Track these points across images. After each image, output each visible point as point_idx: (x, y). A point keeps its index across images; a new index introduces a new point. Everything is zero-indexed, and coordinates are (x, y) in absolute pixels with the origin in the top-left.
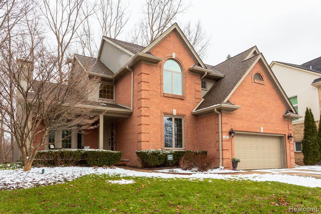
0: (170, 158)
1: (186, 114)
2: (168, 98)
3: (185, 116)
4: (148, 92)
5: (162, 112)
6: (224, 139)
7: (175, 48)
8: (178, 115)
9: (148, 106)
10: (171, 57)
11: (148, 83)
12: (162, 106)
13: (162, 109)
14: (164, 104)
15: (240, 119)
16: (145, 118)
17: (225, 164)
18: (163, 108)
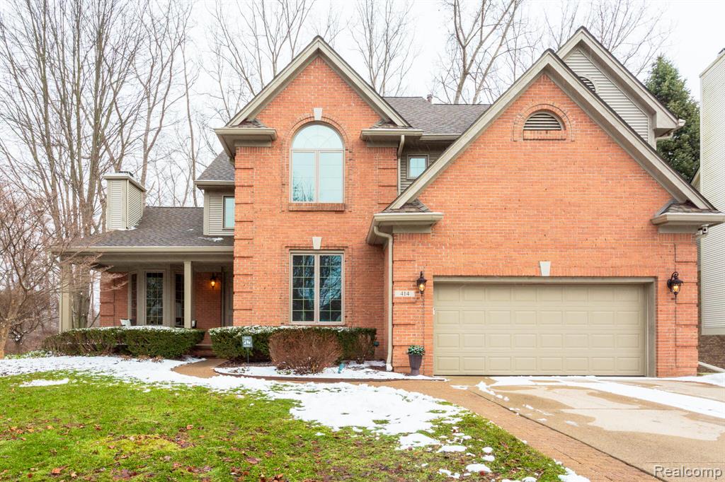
0: (247, 343)
1: (348, 244)
2: (301, 213)
3: (346, 250)
4: (249, 207)
5: (284, 246)
6: (398, 298)
7: (322, 95)
8: (326, 248)
9: (250, 235)
10: (309, 120)
11: (249, 189)
12: (285, 233)
13: (286, 240)
14: (289, 227)
15: (460, 245)
16: (241, 262)
17: (398, 359)
18: (288, 237)
